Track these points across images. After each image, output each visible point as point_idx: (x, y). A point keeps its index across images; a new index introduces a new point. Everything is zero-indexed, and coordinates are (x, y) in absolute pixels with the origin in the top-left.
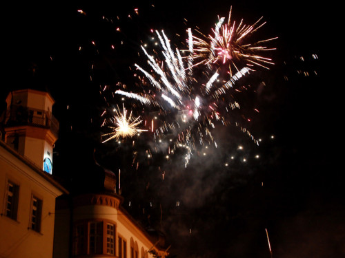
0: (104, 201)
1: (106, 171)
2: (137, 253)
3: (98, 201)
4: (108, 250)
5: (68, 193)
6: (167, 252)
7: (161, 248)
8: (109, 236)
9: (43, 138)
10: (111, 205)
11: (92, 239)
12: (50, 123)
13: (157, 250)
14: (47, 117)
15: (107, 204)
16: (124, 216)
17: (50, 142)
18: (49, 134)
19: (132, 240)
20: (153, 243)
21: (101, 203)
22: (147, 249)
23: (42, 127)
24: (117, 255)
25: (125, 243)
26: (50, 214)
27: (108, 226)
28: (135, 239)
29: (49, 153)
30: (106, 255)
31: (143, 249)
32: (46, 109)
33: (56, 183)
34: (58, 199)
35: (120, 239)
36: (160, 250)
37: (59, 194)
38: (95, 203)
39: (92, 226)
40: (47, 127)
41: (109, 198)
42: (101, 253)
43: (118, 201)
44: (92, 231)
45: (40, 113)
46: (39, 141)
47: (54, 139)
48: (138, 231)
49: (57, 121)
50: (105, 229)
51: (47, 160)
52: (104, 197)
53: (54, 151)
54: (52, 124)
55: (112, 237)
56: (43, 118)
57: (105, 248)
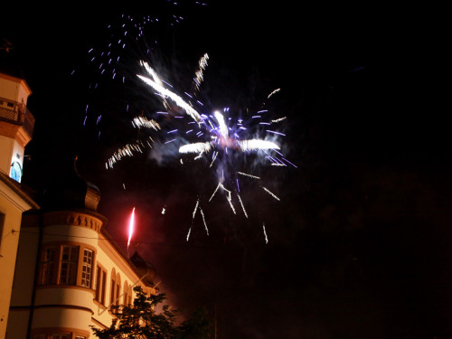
0: (83, 222)
1: (89, 184)
2: (119, 287)
3: (76, 220)
4: (83, 281)
5: (39, 208)
6: (156, 289)
7: (149, 283)
8: (86, 264)
9: (13, 136)
10: (91, 227)
11: (64, 266)
12: (23, 119)
13: (143, 286)
14: (19, 111)
15: (86, 225)
16: (106, 242)
17: (21, 142)
18: (21, 132)
19: (114, 270)
20: (140, 277)
21: (80, 224)
22: (131, 283)
23: (12, 122)
24: (94, 287)
25: (105, 275)
26: (13, 231)
27: (86, 251)
28: (118, 270)
29: (18, 156)
30: (80, 287)
31: (126, 282)
32: (20, 101)
33: (24, 195)
34: (25, 214)
35: (99, 269)
36: (147, 285)
37: (27, 207)
38: (72, 222)
39: (66, 250)
40: (18, 123)
41: (90, 217)
42: (73, 284)
43: (100, 223)
44: (65, 257)
45: (11, 104)
46: (8, 139)
47: (27, 139)
48: (122, 260)
49: (32, 116)
50: (82, 255)
51: (16, 165)
52: (84, 216)
53: (25, 154)
54: (25, 120)
55: (90, 266)
56: (14, 111)
57: (80, 278)
